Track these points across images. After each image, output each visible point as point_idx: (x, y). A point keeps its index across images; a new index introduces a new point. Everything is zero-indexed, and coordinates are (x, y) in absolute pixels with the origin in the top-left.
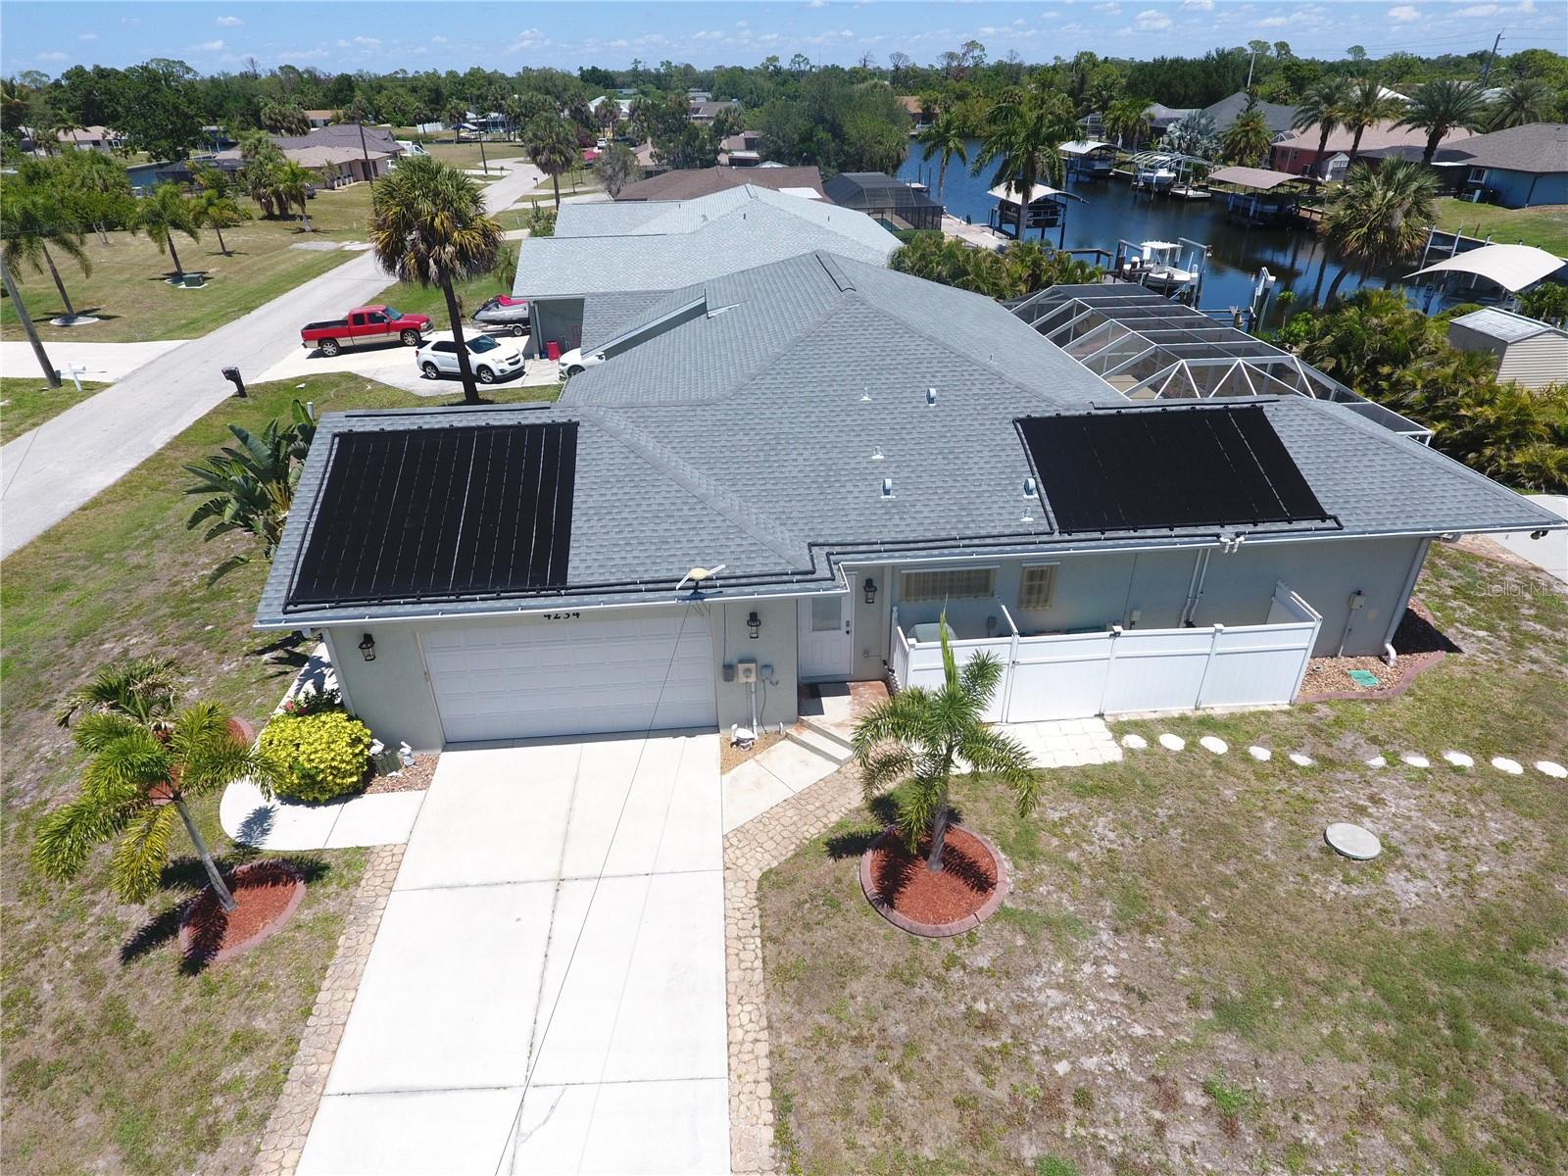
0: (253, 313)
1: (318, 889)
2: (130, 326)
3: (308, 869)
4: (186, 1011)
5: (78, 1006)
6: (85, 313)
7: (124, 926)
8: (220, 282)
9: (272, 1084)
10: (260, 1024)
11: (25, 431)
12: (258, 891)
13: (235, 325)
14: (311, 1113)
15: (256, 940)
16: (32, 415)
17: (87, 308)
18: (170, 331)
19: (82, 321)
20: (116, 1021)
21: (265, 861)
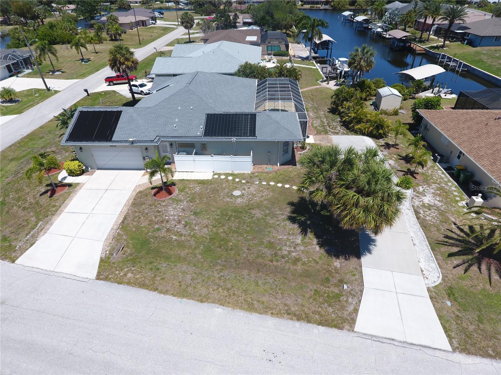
0: (98, 72)
1: (70, 188)
2: (68, 75)
3: (70, 185)
4: (47, 202)
5: (32, 201)
6: (58, 71)
7: (41, 191)
8: (93, 62)
9: (56, 211)
10: (57, 204)
11: (40, 102)
12: (61, 188)
13: (93, 75)
14: (60, 214)
15: (59, 194)
16: (42, 99)
17: (59, 69)
18: (78, 76)
19: (57, 73)
20: (37, 203)
21: (63, 184)
